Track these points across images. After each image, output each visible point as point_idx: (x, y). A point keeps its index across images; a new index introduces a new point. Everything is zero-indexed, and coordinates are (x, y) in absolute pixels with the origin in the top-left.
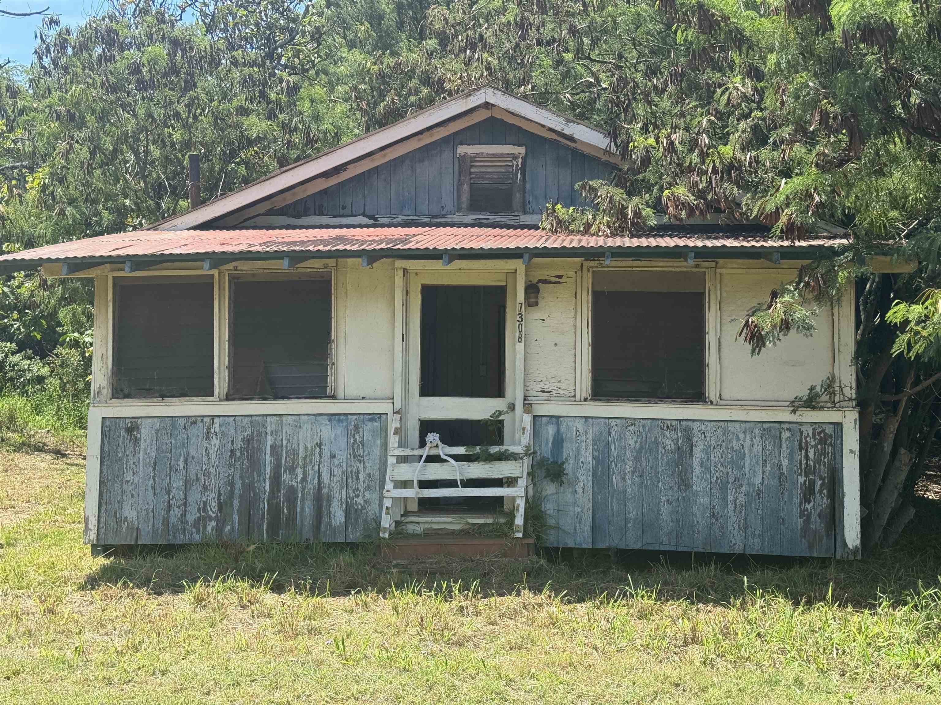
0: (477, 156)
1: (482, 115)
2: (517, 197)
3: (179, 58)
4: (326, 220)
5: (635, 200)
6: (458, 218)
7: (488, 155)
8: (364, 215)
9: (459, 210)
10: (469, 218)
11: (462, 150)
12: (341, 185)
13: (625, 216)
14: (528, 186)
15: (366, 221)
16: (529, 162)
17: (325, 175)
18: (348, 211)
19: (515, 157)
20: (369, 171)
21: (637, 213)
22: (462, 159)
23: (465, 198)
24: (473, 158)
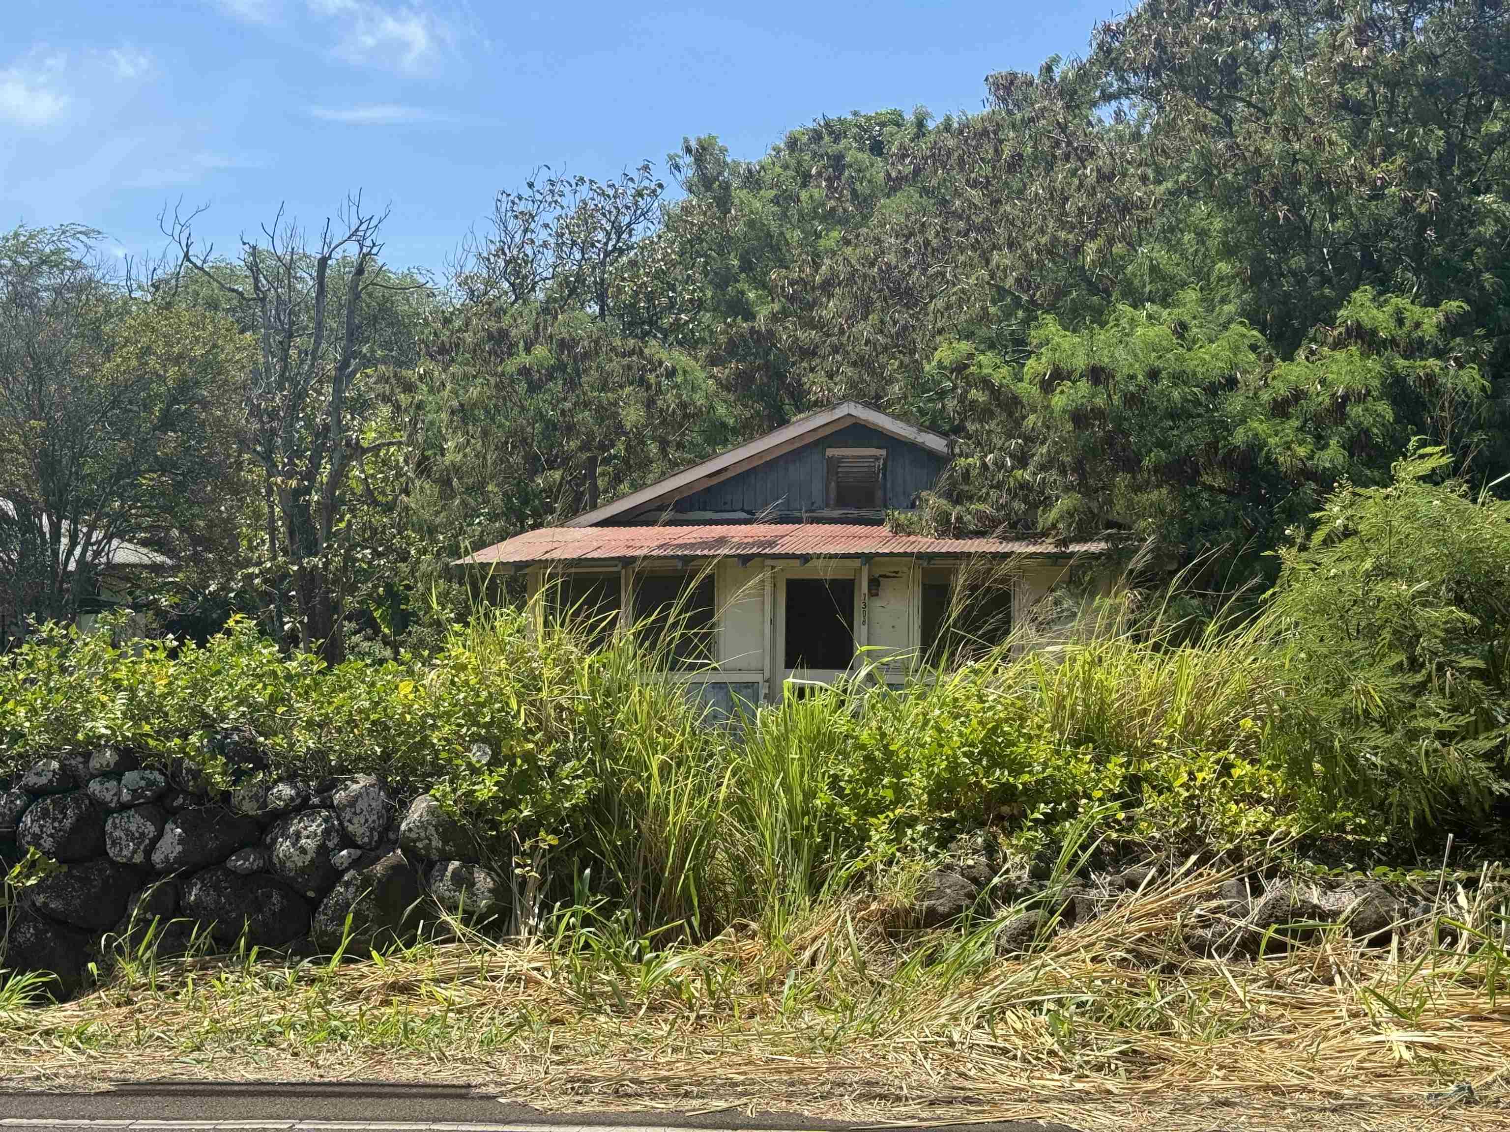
0: (843, 457)
1: (848, 422)
2: (879, 494)
3: (564, 357)
4: (709, 515)
5: (958, 508)
6: (826, 513)
7: (854, 457)
8: (743, 510)
9: (827, 506)
10: (836, 513)
11: (830, 452)
12: (723, 483)
13: (948, 521)
14: (889, 485)
15: (743, 515)
16: (889, 463)
17: (710, 476)
18: (727, 507)
19: (877, 458)
20: (748, 471)
21: (959, 519)
22: (830, 459)
23: (833, 494)
24: (840, 459)
